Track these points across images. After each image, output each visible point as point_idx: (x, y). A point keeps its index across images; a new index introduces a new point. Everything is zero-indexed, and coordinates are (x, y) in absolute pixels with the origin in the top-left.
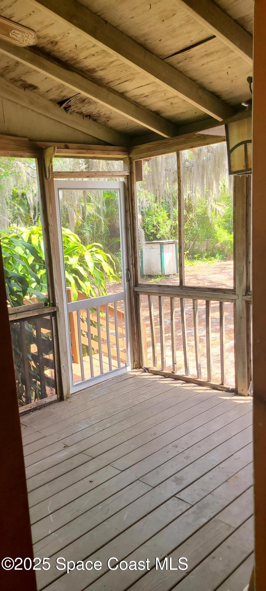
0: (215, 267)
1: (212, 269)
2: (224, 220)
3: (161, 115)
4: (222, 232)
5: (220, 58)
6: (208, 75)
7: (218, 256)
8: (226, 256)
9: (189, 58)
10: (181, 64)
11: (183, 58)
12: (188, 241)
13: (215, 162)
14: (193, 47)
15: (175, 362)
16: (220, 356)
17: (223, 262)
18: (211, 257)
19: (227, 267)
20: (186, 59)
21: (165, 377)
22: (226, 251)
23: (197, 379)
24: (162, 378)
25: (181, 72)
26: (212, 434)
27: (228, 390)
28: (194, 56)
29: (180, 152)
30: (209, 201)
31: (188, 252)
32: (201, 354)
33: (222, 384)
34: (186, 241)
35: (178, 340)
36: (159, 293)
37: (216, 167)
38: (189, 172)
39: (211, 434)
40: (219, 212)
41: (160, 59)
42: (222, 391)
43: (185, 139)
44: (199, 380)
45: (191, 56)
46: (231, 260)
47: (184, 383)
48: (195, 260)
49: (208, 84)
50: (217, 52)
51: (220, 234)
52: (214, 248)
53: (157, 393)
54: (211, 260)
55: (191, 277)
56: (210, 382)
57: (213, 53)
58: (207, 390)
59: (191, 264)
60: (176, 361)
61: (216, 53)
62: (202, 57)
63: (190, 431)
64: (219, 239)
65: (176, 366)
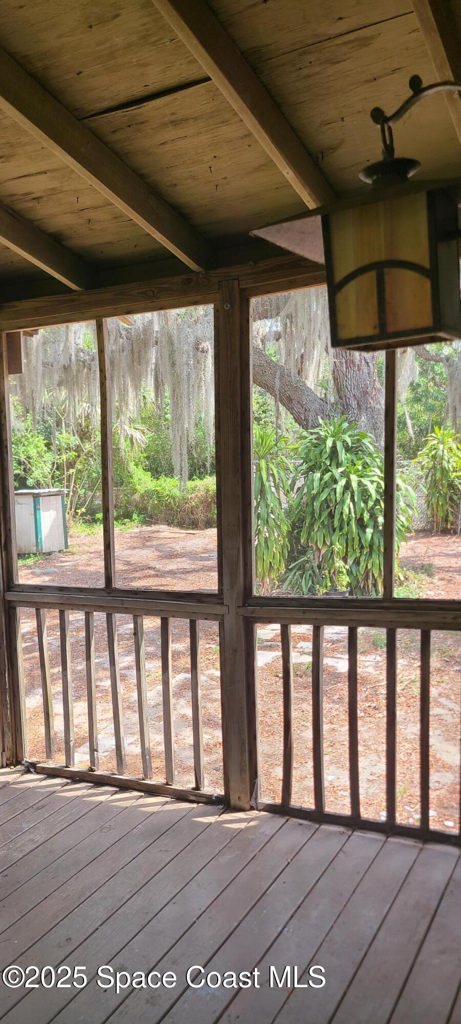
0: (132, 535)
1: (128, 540)
2: (145, 455)
3: (64, 243)
4: (142, 475)
5: (199, 133)
6: (171, 167)
7: (136, 517)
8: (151, 517)
9: (137, 124)
10: (118, 136)
11: (124, 123)
12: (84, 490)
13: (133, 356)
14: (147, 101)
15: (95, 748)
16: (161, 707)
17: (145, 528)
18: (125, 518)
19: (153, 535)
20: (129, 126)
21: (75, 781)
22: (149, 508)
23: (143, 780)
24: (67, 784)
25: (116, 153)
26: (198, 919)
27: (210, 801)
28: (147, 121)
29: (104, 320)
30: (121, 422)
31: (83, 510)
32: (125, 705)
33: (197, 788)
34: (79, 491)
35: (78, 679)
36: (61, 604)
37: (135, 363)
38: (85, 370)
39: (195, 922)
40: (136, 440)
41: (75, 117)
42: (198, 803)
43: (115, 295)
44: (148, 782)
45: (142, 121)
46: (158, 523)
47: (116, 793)
48: (96, 523)
49: (168, 186)
50: (195, 119)
51: (140, 479)
52: (129, 502)
53: (59, 824)
54: (124, 524)
55: (92, 555)
56: (171, 785)
57: (186, 120)
58: (166, 803)
59: (90, 532)
60: (97, 744)
61: (193, 120)
62: (164, 125)
63: (147, 920)
64: (138, 487)
65: (97, 755)
